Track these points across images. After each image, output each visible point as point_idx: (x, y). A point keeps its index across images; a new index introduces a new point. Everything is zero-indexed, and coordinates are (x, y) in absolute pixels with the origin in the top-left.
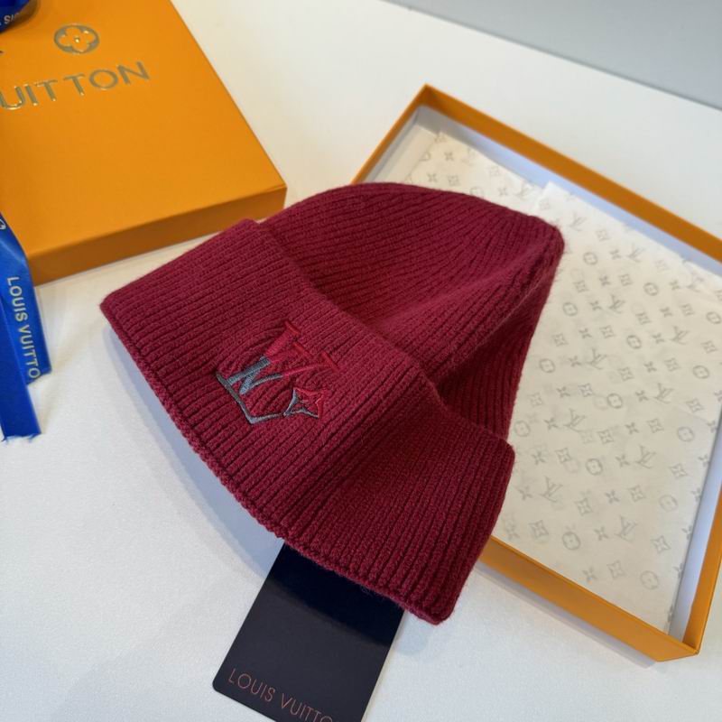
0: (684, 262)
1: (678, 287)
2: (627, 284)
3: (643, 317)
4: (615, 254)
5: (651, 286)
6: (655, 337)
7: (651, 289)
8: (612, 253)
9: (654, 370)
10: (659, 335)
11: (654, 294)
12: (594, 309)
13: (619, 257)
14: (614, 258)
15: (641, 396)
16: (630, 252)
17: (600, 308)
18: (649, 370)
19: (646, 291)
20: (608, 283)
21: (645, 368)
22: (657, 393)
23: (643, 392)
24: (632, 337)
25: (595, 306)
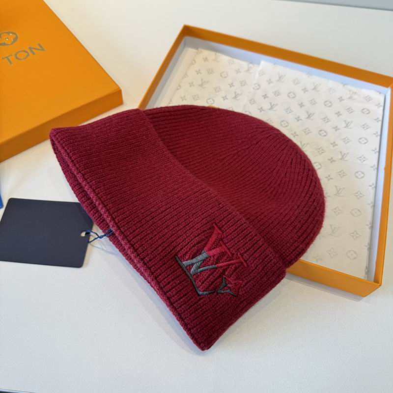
0: (344, 86)
1: (343, 100)
2: (314, 104)
3: (326, 120)
4: (305, 90)
5: (328, 102)
6: (334, 128)
7: (328, 103)
8: (303, 90)
9: (336, 145)
10: (337, 127)
11: (330, 106)
12: (298, 121)
13: (307, 91)
14: (304, 92)
15: (332, 160)
16: (313, 87)
17: (301, 120)
18: (334, 146)
19: (325, 105)
20: (304, 106)
21: (332, 146)
22: (340, 157)
23: (332, 158)
24: (321, 131)
25: (298, 119)
